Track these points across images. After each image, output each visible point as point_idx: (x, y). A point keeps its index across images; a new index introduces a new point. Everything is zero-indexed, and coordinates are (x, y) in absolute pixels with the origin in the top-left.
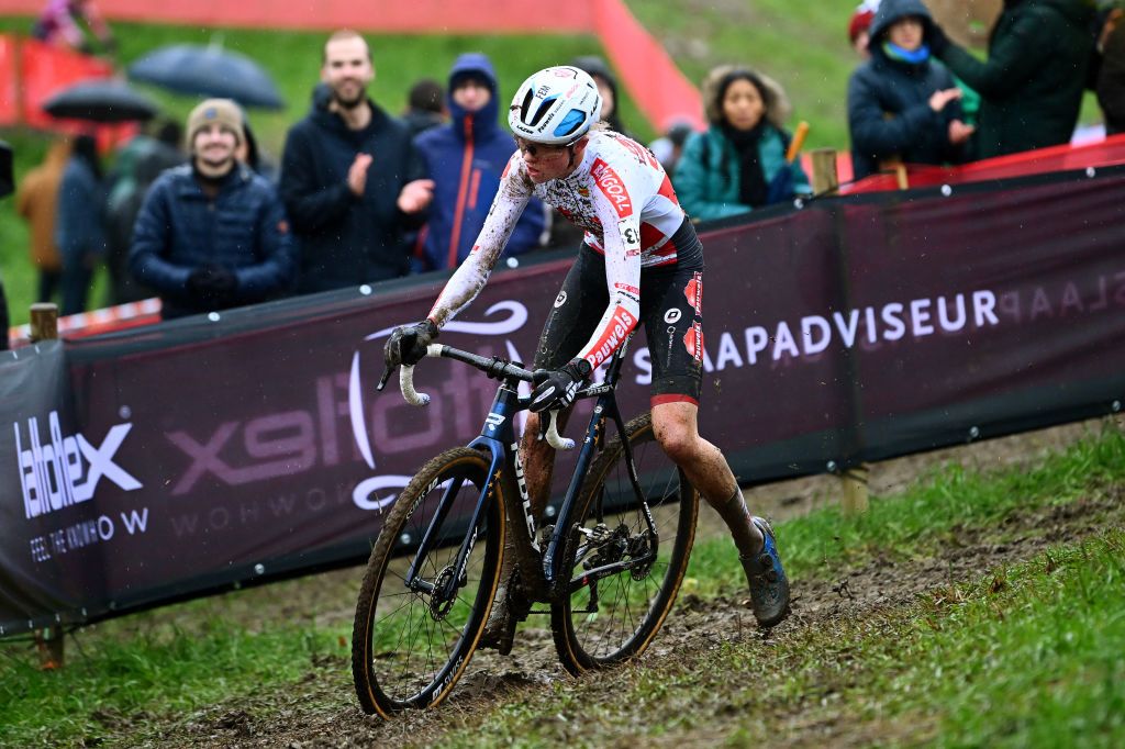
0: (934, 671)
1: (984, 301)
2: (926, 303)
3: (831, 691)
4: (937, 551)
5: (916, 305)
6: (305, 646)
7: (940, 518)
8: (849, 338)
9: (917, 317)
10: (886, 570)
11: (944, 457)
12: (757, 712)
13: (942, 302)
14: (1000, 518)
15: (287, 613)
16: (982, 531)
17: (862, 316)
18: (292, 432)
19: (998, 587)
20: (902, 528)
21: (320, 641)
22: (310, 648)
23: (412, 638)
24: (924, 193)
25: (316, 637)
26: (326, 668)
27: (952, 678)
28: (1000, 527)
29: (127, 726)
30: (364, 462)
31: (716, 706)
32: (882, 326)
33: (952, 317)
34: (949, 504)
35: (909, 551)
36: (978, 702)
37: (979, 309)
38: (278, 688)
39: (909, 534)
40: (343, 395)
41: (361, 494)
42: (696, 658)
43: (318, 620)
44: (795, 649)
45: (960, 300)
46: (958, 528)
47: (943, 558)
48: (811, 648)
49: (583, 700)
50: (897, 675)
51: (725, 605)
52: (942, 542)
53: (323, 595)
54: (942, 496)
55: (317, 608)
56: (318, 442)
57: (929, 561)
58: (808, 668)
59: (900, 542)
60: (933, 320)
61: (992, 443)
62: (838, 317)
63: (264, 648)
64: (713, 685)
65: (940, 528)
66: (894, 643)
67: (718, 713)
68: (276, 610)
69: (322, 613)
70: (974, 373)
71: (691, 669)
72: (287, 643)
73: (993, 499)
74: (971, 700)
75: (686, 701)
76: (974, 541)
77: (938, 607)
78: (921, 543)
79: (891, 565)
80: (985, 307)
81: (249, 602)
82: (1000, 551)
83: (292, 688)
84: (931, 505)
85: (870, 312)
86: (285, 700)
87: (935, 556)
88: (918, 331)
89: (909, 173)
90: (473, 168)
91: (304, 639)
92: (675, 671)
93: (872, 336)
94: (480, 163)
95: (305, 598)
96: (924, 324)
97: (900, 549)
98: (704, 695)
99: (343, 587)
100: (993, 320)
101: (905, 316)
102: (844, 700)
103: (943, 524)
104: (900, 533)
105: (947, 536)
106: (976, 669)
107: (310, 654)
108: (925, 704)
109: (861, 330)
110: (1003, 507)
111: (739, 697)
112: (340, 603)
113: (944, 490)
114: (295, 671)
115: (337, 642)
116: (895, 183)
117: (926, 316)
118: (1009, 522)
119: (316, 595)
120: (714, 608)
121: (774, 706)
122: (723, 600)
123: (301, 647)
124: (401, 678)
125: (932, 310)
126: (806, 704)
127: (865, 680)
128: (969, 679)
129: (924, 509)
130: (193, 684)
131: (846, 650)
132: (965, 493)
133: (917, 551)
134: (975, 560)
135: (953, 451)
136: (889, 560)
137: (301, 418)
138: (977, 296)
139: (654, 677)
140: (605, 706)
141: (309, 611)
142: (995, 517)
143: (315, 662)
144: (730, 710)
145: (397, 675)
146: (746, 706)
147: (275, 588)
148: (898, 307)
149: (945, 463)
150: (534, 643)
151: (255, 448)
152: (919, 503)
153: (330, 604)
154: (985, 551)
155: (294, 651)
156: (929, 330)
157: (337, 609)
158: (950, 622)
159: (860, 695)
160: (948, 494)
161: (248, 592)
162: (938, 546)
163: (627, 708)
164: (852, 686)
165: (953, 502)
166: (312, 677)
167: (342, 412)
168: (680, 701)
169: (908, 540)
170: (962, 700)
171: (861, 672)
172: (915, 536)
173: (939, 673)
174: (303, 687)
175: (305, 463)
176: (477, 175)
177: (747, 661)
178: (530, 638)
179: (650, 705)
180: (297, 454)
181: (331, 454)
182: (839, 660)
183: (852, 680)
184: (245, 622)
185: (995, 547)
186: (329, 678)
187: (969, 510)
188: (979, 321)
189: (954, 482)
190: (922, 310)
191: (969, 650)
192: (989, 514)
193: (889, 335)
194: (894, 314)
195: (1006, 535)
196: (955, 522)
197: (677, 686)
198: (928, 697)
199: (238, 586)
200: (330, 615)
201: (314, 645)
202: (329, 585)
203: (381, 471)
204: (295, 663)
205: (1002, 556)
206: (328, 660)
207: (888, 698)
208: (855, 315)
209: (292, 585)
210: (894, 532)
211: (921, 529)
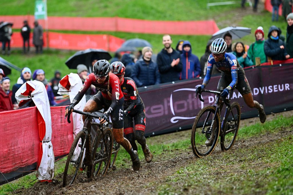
0: (279, 154)
1: (287, 86)
2: (276, 86)
3: (260, 158)
4: (278, 131)
5: (275, 86)
6: (162, 148)
7: (279, 125)
8: (262, 92)
9: (275, 88)
10: (269, 135)
11: (279, 114)
12: (246, 161)
13: (279, 86)
14: (290, 126)
15: (158, 142)
16: (287, 128)
17: (265, 88)
18: (160, 108)
19: (290, 138)
20: (272, 127)
21: (164, 147)
22: (163, 148)
23: (181, 146)
24: (276, 65)
25: (164, 146)
26: (166, 152)
27: (282, 155)
28: (290, 127)
29: (129, 162)
30: (173, 114)
31: (238, 160)
32: (268, 90)
33: (281, 88)
34: (280, 123)
35: (273, 131)
36: (287, 160)
37: (286, 87)
38: (157, 155)
39: (273, 128)
40: (169, 102)
41: (172, 120)
42: (234, 151)
43: (164, 143)
44: (253, 150)
45: (283, 85)
46: (282, 127)
47: (280, 133)
48: (256, 150)
49: (214, 158)
50: (272, 155)
51: (239, 141)
52: (279, 130)
53: (165, 138)
54: (279, 121)
55: (164, 141)
56: (164, 111)
57: (277, 133)
58: (255, 153)
59: (271, 130)
60: (278, 89)
61: (288, 112)
62: (260, 88)
63: (154, 148)
64: (238, 156)
65: (279, 127)
66: (271, 149)
67: (239, 161)
68: (156, 141)
69: (165, 141)
70: (285, 99)
71: (234, 153)
72: (158, 147)
73: (289, 122)
74: (286, 159)
75: (233, 159)
76: (285, 130)
77: (279, 142)
78: (275, 130)
79: (270, 134)
80: (287, 87)
81: (151, 139)
82: (290, 132)
83: (159, 156)
84: (277, 123)
85: (266, 88)
86: (158, 158)
87: (278, 132)
88: (275, 91)
89: (273, 62)
90: (188, 62)
91: (161, 147)
92: (231, 153)
93: (266, 92)
94: (189, 60)
95: (161, 139)
96: (276, 90)
97: (272, 131)
98: (236, 158)
99: (168, 137)
100: (289, 89)
101: (273, 88)
102: (262, 159)
103: (279, 126)
104: (271, 128)
105: (280, 129)
106: (287, 154)
107: (163, 149)
108: (277, 160)
109: (265, 91)
110: (290, 124)
111: (243, 158)
112: (168, 140)
113: (279, 120)
114: (160, 152)
115: (168, 147)
116: (271, 64)
117: (276, 88)
118: (292, 126)
119: (163, 138)
120: (237, 142)
121: (249, 160)
122: (239, 140)
123: (161, 148)
124: (180, 154)
125: (278, 87)
126: (255, 160)
127: (266, 156)
128: (285, 155)
129: (275, 124)
130: (141, 155)
131: (262, 150)
132: (283, 121)
133: (275, 131)
134: (285, 133)
135: (281, 113)
136: (269, 133)
137: (161, 106)
138: (286, 85)
139: (227, 154)
140: (218, 160)
141: (162, 141)
142: (289, 125)
143: (164, 151)
144: (241, 161)
145: (179, 153)
146: (244, 160)
147: (156, 137)
148: (271, 87)
149: (279, 115)
150: (204, 148)
151: (152, 111)
152: (275, 123)
153: (166, 140)
154: (287, 132)
155: (160, 149)
156: (277, 91)
157: (167, 141)
158: (281, 145)
159: (265, 158)
160: (280, 121)
161: (151, 138)
162: (279, 131)
163: (222, 160)
164: (264, 157)
165: (281, 123)
166: (163, 154)
167: (169, 105)
168: (232, 159)
169: (273, 130)
170: (284, 159)
171: (265, 154)
172: (274, 129)
173: (280, 155)
174: (162, 155)
175: (162, 114)
176: (189, 63)
177: (244, 152)
178: (203, 147)
179: (226, 160)
180: (160, 112)
181: (166, 113)
182: (261, 152)
183: (264, 155)
184: (150, 143)
185: (289, 131)
186: (166, 154)
187: (284, 124)
188: (286, 89)
189: (281, 119)
190: (276, 87)
191: (285, 150)
192: (288, 125)
193: (270, 92)
194: (271, 88)
195: (291, 129)
196: (282, 126)
197: (231, 156)
198: (278, 159)
199: (149, 136)
200: (166, 142)
201: (163, 147)
202: (166, 136)
203: (176, 115)
204: (160, 151)
205: (290, 133)
206: (166, 150)
207: (270, 159)
208: (263, 88)
209: (159, 136)
210: (270, 128)
211: (275, 127)
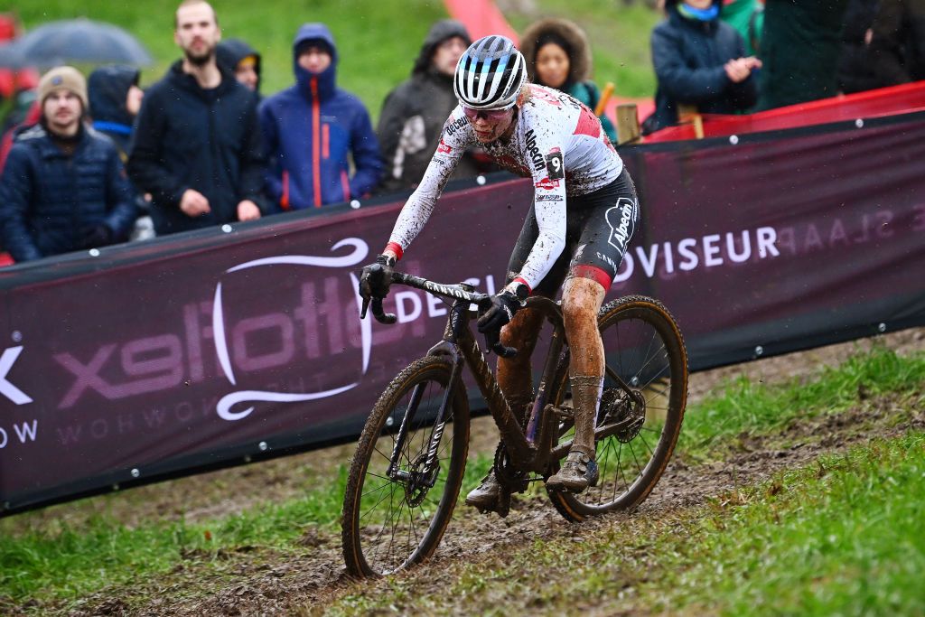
0: (716, 568)
1: (767, 236)
2: (716, 238)
3: (627, 586)
4: (726, 456)
5: (707, 240)
6: (176, 540)
7: (730, 426)
8: (649, 269)
9: (709, 251)
10: (681, 473)
11: (735, 372)
12: (562, 605)
13: (730, 237)
14: (782, 426)
15: (162, 509)
16: (766, 437)
17: (661, 250)
18: (164, 352)
19: (776, 490)
20: (696, 435)
21: (189, 535)
22: (179, 542)
23: (270, 532)
24: (715, 141)
25: (185, 532)
26: (193, 560)
27: (731, 575)
28: (782, 434)
29: (19, 612)
30: (226, 379)
31: (527, 599)
32: (678, 258)
33: (739, 250)
34: (737, 413)
35: (702, 456)
36: (753, 597)
37: (762, 243)
38: (151, 578)
39: (702, 441)
40: (207, 321)
41: (223, 407)
42: (512, 554)
43: (188, 515)
44: (598, 546)
45: (746, 235)
46: (744, 436)
47: (731, 462)
48: (612, 546)
49: (413, 592)
50: (684, 570)
51: (540, 505)
52: (730, 448)
53: (193, 492)
54: (732, 406)
55: (187, 506)
56: (186, 362)
57: (719, 465)
58: (609, 564)
59: (694, 448)
60: (723, 253)
61: (777, 360)
62: (640, 251)
63: (140, 542)
64: (526, 579)
65: (730, 436)
66: (684, 542)
67: (528, 606)
68: (152, 507)
69: (192, 509)
70: (758, 298)
71: (508, 564)
72: (160, 537)
73: (776, 409)
74: (747, 595)
75: (502, 593)
76: (758, 447)
77: (723, 508)
78: (712, 449)
79: (686, 469)
80: (768, 241)
81: (128, 499)
82: (781, 455)
83: (163, 578)
84: (722, 414)
85: (667, 246)
86: (156, 589)
87: (724, 461)
88: (710, 262)
89: (704, 121)
90: (321, 123)
91: (174, 535)
92: (493, 566)
93: (670, 267)
94: (327, 118)
95: (178, 496)
96: (714, 256)
97: (694, 454)
98: (518, 589)
99: (211, 486)
100: (775, 252)
101: (698, 250)
102: (638, 594)
103: (732, 431)
104: (695, 439)
105: (736, 442)
106: (753, 566)
107: (180, 547)
108: (707, 599)
109: (660, 262)
110: (783, 416)
111: (548, 590)
112: (207, 500)
113: (733, 401)
114: (167, 563)
115: (203, 538)
116: (692, 131)
117: (716, 250)
118: (789, 429)
119: (186, 493)
120: (531, 507)
121: (577, 599)
123: (171, 541)
124: (257, 570)
125: (721, 244)
126: (605, 597)
127: (657, 575)
128: (746, 576)
129: (716, 417)
130: (77, 575)
131: (642, 548)
132: (751, 403)
133: (709, 456)
134: (758, 464)
135: (742, 367)
136: (684, 464)
137: (170, 340)
138: (761, 232)
139: (475, 571)
140: (431, 599)
141: (180, 507)
142: (777, 425)
143: (184, 555)
144: (539, 603)
145: (254, 567)
146: (553, 599)
147: (151, 488)
148: (692, 242)
149: (736, 377)
150: (374, 538)
151: (131, 368)
152: (712, 413)
153: (199, 501)
154: (767, 456)
155: (166, 545)
156: (719, 261)
157: (203, 505)
158: (733, 522)
159: (652, 589)
160: (736, 405)
161: (127, 492)
162: (727, 452)
163: (450, 600)
164: (645, 581)
165: (741, 411)
166: (181, 568)
167: (207, 336)
168: (496, 594)
169: (701, 446)
170: (738, 595)
171: (654, 569)
172: (706, 443)
173: (720, 570)
174: (172, 577)
175: (175, 380)
176: (326, 129)
177: (557, 557)
179: (470, 597)
180: (168, 372)
181: (197, 372)
182: (636, 557)
183: (646, 575)
184: (124, 517)
185: (777, 452)
186: (195, 569)
187: (755, 419)
188: (763, 254)
189: (742, 394)
190: (713, 244)
191: (747, 549)
192: (772, 422)
193: (684, 266)
194: (689, 248)
195: (786, 442)
196: (743, 430)
197: (495, 579)
198: (710, 592)
199: (116, 488)
200: (199, 511)
201: (183, 538)
202: (199, 485)
203: (240, 387)
204: (167, 555)
205: (782, 460)
206: (194, 553)
207: (676, 592)
208: (655, 248)
209: (166, 485)
210: (690, 439)
211: (713, 436)
